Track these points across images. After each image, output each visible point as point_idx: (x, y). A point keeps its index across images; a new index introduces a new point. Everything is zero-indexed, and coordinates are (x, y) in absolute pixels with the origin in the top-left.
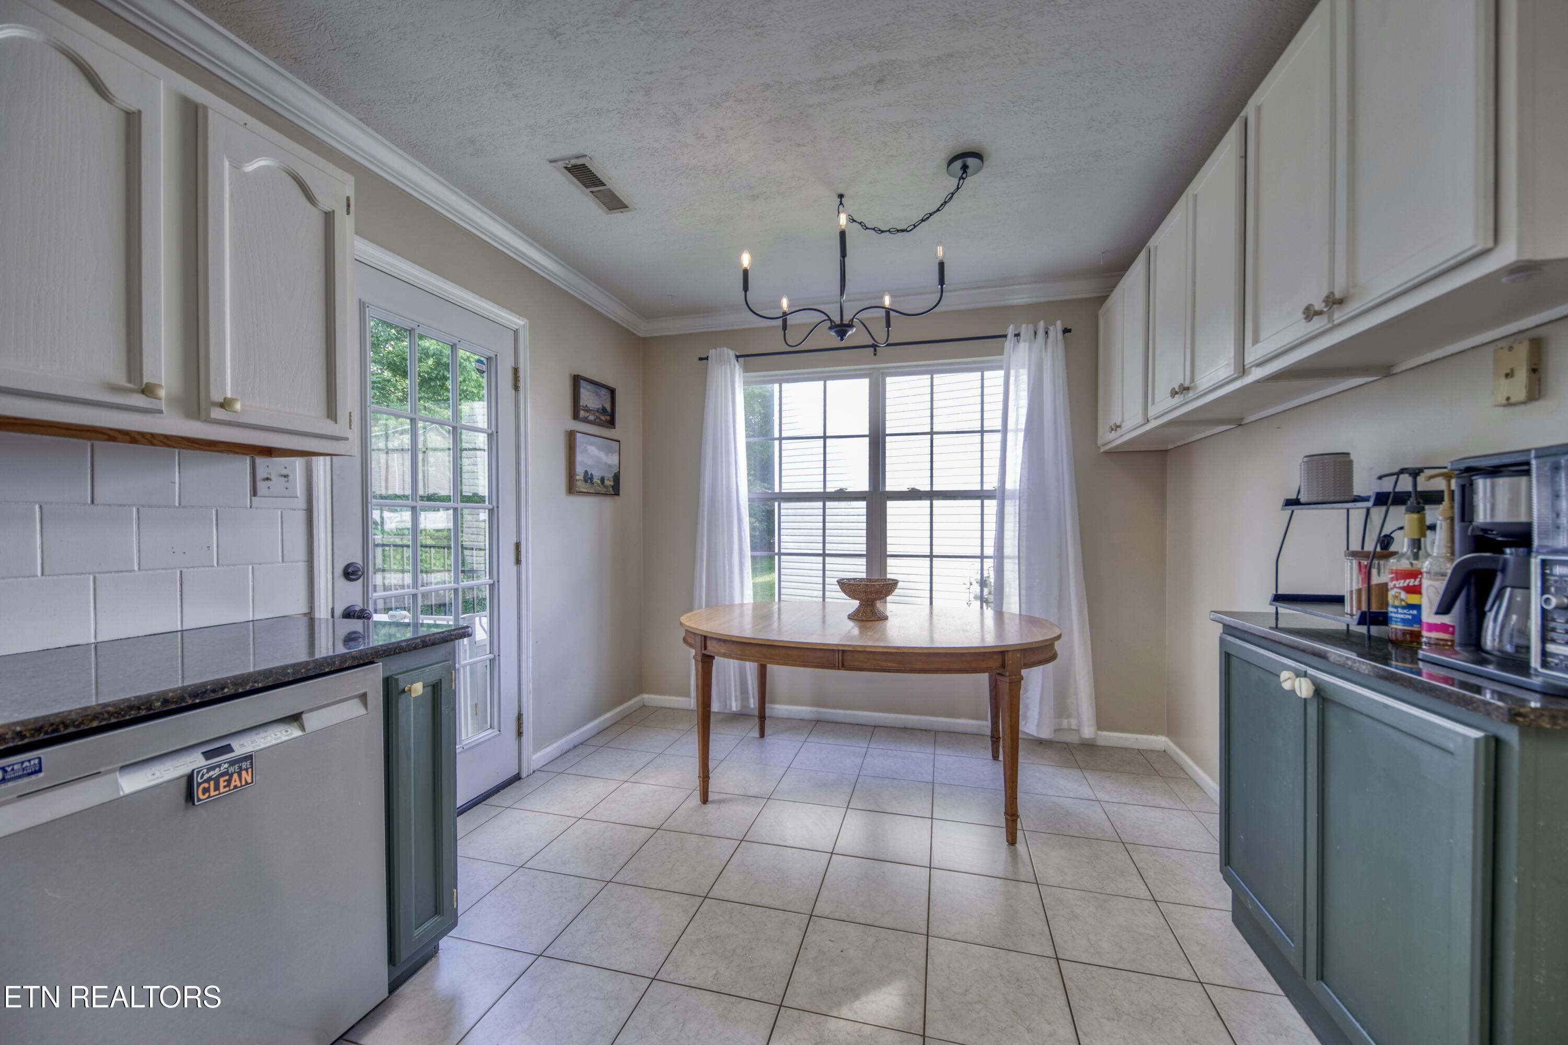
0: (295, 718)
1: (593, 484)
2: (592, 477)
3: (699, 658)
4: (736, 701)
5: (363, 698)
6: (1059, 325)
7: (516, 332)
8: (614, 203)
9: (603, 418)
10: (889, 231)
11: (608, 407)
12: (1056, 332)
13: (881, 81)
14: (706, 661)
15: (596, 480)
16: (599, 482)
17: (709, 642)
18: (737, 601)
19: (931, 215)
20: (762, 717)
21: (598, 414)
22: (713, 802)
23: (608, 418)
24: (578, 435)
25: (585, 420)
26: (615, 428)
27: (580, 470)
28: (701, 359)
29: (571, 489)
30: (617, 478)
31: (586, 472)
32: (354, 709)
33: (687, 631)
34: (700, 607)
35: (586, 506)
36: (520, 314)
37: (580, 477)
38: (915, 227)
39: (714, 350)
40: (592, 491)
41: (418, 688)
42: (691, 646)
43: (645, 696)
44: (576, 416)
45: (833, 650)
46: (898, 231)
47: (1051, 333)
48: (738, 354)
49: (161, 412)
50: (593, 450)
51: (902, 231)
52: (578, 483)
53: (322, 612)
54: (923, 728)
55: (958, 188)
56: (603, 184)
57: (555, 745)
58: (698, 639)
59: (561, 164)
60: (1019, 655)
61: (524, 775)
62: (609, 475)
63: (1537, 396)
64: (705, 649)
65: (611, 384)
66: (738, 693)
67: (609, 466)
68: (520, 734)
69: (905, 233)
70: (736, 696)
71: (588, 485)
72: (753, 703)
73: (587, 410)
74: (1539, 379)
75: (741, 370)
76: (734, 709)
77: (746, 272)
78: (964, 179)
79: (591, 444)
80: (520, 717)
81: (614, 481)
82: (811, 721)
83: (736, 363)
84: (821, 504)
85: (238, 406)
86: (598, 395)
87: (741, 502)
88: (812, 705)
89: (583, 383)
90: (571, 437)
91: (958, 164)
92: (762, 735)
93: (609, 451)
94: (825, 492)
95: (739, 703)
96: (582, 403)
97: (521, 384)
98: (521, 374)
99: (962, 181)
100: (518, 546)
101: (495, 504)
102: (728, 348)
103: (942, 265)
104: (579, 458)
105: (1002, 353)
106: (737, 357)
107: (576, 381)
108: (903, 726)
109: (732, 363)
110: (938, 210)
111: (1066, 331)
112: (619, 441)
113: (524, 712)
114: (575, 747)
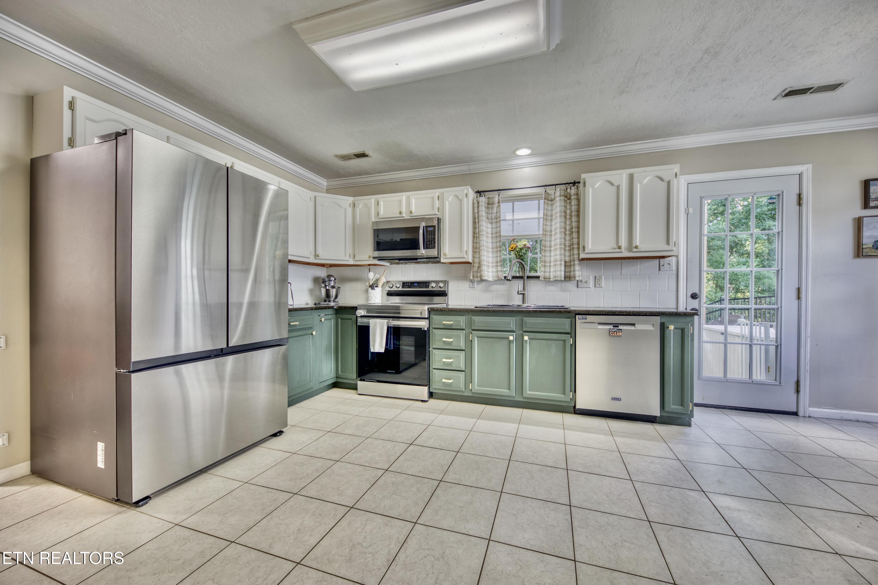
0: (633, 325)
5: (653, 325)
7: (801, 174)
8: (829, 87)
24: (865, 219)
27: (867, 241)
29: (859, 254)
32: (648, 327)
36: (804, 163)
37: (867, 246)
41: (672, 327)
44: (866, 207)
49: (622, 252)
52: (866, 250)
53: (681, 308)
56: (811, 88)
61: (800, 414)
68: (798, 392)
80: (798, 383)
85: (639, 247)
89: (874, 182)
90: (860, 219)
96: (874, 196)
97: (803, 201)
98: (803, 196)
100: (799, 289)
101: (780, 268)
104: (866, 233)
107: (867, 183)
113: (801, 380)
114: (857, 421)
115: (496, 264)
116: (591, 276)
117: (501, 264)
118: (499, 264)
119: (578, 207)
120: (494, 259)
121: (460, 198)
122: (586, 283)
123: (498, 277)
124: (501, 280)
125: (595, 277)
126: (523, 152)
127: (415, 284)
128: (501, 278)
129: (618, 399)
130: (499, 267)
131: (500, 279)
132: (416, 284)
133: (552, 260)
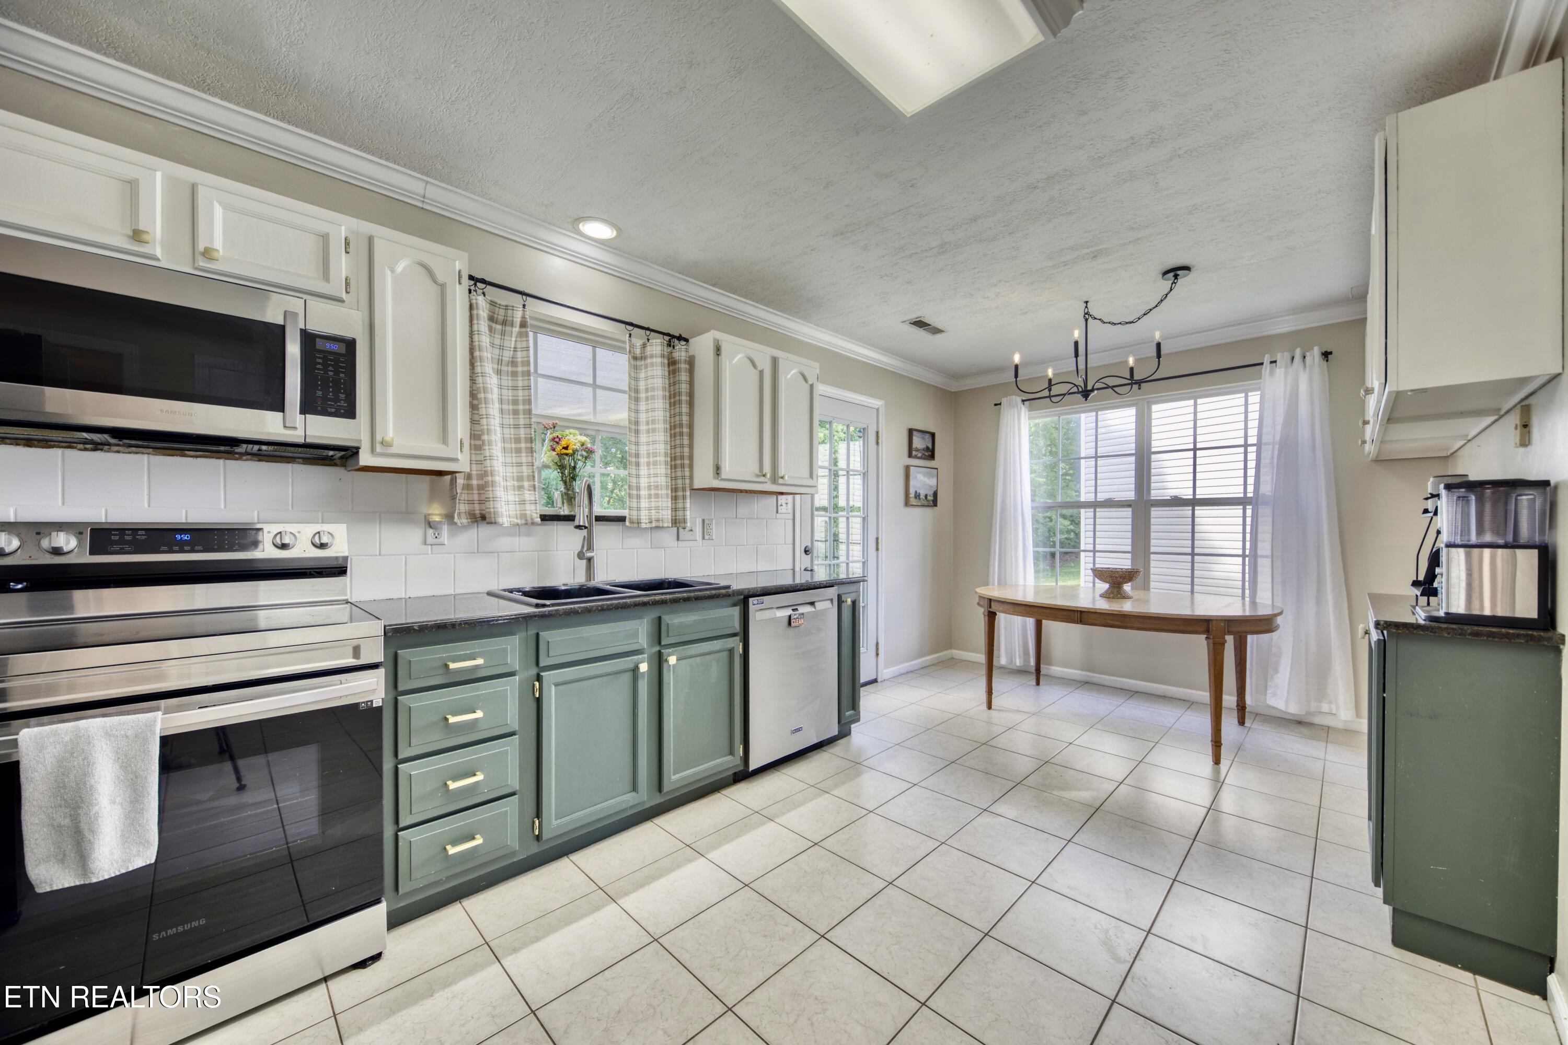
0: (812, 604)
1: (920, 499)
2: (919, 495)
3: (986, 614)
4: (1020, 658)
5: (832, 600)
6: (1316, 351)
7: (878, 410)
8: (936, 331)
9: (927, 454)
10: (1120, 323)
11: (930, 446)
12: (1314, 357)
13: (1095, 257)
14: (991, 617)
15: (922, 497)
16: (924, 498)
17: (992, 603)
18: (1021, 582)
19: (1151, 310)
20: (1038, 670)
21: (923, 452)
22: (995, 710)
23: (930, 454)
24: (911, 468)
25: (916, 457)
26: (934, 460)
27: (912, 491)
28: (996, 405)
29: (907, 503)
30: (935, 494)
31: (916, 492)
32: (827, 604)
33: (980, 597)
34: (993, 584)
35: (918, 515)
36: (880, 398)
37: (912, 495)
38: (1139, 319)
39: (1005, 399)
40: (919, 504)
41: (849, 600)
42: (981, 606)
43: (954, 651)
44: (910, 456)
45: (1074, 611)
46: (1127, 323)
47: (1308, 359)
48: (1024, 399)
49: (766, 482)
50: (920, 477)
51: (1131, 323)
52: (911, 499)
53: (797, 569)
54: (1182, 698)
55: (1171, 290)
56: (930, 325)
57: (897, 668)
58: (986, 601)
59: (908, 322)
60: (1222, 624)
61: (879, 680)
62: (931, 493)
63: (1527, 443)
64: (990, 607)
65: (932, 431)
66: (1022, 653)
67: (931, 486)
68: (877, 655)
69: (1132, 324)
70: (1019, 655)
71: (917, 500)
72: (1032, 662)
73: (917, 450)
74: (1529, 432)
75: (1027, 410)
76: (1018, 664)
77: (1016, 367)
78: (1175, 283)
79: (919, 473)
80: (877, 644)
81: (934, 497)
82: (1080, 682)
83: (1022, 406)
84: (1092, 510)
85: (786, 478)
86: (924, 439)
87: (1025, 510)
88: (1082, 669)
89: (915, 433)
90: (907, 469)
91: (1171, 275)
92: (1038, 683)
93: (930, 476)
94: (1096, 501)
95: (1022, 660)
96: (914, 446)
97: (880, 441)
98: (880, 435)
99: (1174, 285)
100: (877, 539)
101: (866, 515)
102: (1016, 395)
103: (1159, 345)
104: (912, 483)
105: (1261, 379)
106: (1023, 401)
107: (911, 432)
108: (1162, 695)
109: (1019, 407)
110: (1156, 306)
111: (1326, 355)
112: (937, 469)
113: (879, 642)
114: (907, 673)
115: (516, 484)
116: (697, 519)
117: (532, 483)
118: (526, 484)
119: (690, 387)
120: (509, 469)
121: (441, 278)
122: (691, 532)
123: (523, 516)
124: (533, 524)
125: (703, 520)
126: (599, 230)
127: (178, 537)
128: (532, 519)
129: (799, 730)
130: (526, 492)
131: (530, 521)
132: (186, 537)
133: (642, 485)
